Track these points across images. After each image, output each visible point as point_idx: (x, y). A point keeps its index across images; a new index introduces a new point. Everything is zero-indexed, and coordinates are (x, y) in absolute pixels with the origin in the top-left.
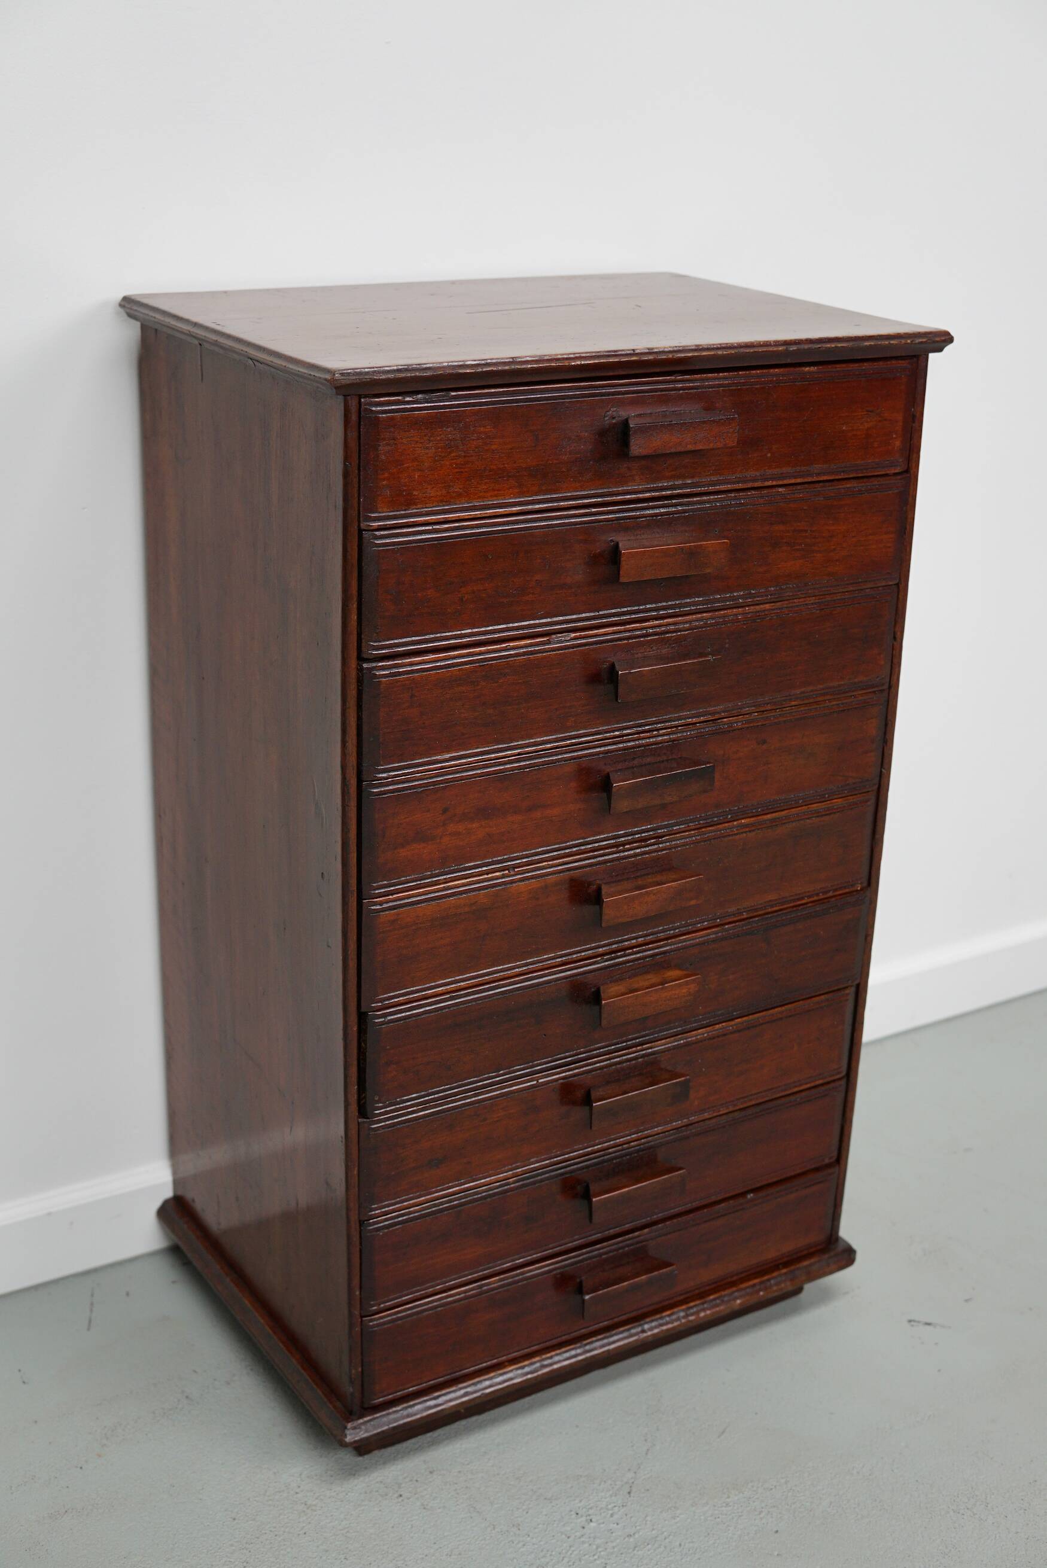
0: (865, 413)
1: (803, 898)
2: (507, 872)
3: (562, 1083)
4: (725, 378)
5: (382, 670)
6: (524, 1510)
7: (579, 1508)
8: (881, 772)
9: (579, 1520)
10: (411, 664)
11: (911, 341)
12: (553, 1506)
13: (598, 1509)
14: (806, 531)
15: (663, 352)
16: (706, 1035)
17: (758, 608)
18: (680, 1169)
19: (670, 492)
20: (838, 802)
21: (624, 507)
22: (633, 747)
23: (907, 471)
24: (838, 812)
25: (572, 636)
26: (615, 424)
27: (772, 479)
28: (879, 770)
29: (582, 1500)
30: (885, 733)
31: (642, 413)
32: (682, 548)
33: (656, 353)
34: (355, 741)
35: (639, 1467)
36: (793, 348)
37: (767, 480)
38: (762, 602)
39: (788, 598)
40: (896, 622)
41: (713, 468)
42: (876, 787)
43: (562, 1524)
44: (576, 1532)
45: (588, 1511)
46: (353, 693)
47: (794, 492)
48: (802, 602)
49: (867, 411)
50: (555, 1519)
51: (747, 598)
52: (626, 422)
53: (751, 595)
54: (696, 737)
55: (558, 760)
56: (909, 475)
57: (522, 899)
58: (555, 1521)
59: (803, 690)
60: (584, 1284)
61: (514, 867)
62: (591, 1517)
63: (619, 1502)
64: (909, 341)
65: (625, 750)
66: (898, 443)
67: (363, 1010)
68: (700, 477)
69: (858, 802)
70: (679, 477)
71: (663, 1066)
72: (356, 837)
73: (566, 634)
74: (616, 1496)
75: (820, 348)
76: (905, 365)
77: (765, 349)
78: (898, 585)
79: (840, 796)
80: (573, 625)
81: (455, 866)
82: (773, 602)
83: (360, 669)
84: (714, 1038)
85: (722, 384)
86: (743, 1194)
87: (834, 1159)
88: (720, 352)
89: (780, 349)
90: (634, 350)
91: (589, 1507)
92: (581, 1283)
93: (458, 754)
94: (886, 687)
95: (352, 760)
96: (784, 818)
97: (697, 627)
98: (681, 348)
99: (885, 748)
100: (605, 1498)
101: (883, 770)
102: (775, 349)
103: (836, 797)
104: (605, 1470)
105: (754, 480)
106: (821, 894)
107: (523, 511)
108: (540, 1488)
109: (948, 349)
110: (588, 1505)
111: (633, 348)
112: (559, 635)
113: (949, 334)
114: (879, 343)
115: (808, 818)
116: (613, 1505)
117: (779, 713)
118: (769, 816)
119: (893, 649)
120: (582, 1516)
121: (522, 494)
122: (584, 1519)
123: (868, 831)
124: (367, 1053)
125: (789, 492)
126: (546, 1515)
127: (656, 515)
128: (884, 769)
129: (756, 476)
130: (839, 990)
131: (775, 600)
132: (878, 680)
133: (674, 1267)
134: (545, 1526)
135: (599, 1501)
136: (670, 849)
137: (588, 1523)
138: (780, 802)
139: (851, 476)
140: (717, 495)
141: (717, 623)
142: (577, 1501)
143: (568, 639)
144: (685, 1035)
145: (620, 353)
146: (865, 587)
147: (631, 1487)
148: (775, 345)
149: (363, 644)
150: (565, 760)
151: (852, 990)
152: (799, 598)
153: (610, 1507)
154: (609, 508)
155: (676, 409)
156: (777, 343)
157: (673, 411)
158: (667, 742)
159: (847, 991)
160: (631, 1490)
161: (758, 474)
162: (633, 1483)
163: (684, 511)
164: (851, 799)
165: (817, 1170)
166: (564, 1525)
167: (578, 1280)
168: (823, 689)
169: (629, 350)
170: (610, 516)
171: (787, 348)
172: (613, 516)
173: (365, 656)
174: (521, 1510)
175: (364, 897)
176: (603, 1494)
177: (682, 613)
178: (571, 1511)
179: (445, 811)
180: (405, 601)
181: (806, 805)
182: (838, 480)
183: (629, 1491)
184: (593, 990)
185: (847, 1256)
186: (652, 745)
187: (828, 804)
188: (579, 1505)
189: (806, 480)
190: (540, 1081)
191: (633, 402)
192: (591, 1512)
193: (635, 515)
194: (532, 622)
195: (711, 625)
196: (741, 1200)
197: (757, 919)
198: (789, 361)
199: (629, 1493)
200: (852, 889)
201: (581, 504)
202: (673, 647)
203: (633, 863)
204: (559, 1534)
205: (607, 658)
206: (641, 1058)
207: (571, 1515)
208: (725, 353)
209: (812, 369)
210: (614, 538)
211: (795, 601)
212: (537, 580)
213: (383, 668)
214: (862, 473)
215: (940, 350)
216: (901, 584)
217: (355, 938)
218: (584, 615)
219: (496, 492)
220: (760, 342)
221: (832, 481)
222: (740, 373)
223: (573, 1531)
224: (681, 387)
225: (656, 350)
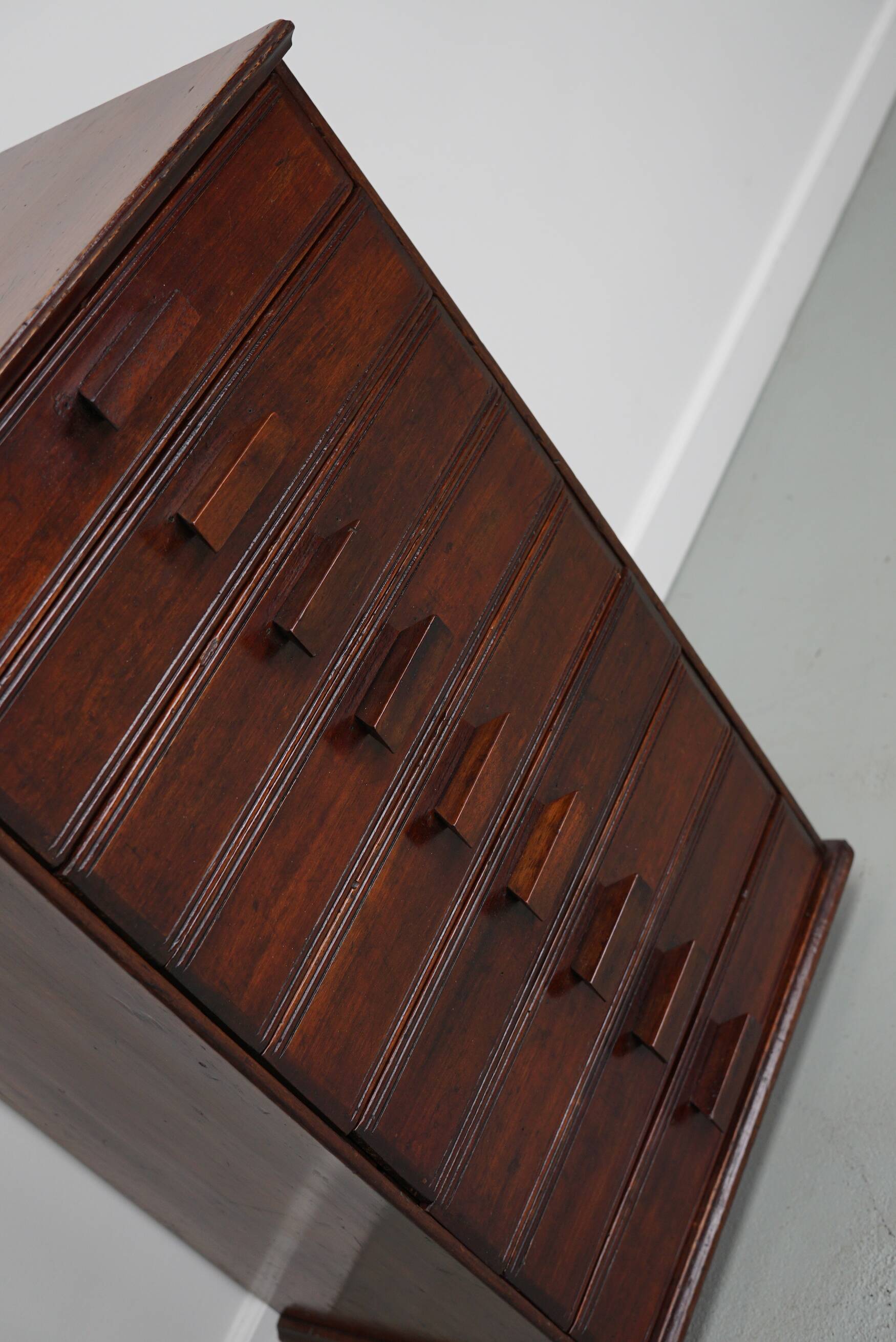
0: (278, 168)
1: (588, 634)
2: (353, 890)
3: (548, 990)
4: (130, 262)
5: (84, 859)
6: (828, 1335)
7: (867, 1287)
8: (555, 465)
9: (879, 1300)
10: (105, 825)
11: (260, 61)
12: (847, 1307)
13: (882, 1273)
14: (323, 328)
15: (54, 297)
16: (614, 823)
17: (345, 440)
18: (690, 943)
19: (179, 419)
20: (548, 526)
21: (152, 476)
22: (354, 672)
23: (356, 185)
24: (554, 536)
25: (217, 640)
26: (72, 410)
27: (254, 312)
28: (554, 467)
29: (861, 1277)
30: (532, 430)
31: (86, 373)
32: (242, 464)
33: (48, 304)
34: (123, 944)
35: (874, 1201)
36: (165, 173)
37: (251, 317)
38: (343, 430)
39: (361, 403)
40: (460, 328)
41: (196, 356)
42: (563, 483)
43: (870, 1318)
44: (888, 1314)
45: (877, 1284)
46: (79, 908)
47: (282, 305)
48: (374, 395)
49: (277, 165)
50: (860, 1318)
51: (328, 441)
52: (81, 399)
53: (329, 435)
54: (395, 604)
55: (306, 754)
56: (360, 188)
57: (386, 895)
58: (862, 1321)
59: (441, 468)
60: (696, 1104)
61: (354, 879)
62: (885, 1287)
63: (891, 1250)
64: (258, 64)
65: (350, 681)
66: (327, 169)
67: (347, 1132)
68: (192, 377)
69: (561, 510)
70: (175, 397)
71: (606, 885)
72: (204, 1016)
73: (211, 642)
74: (883, 1247)
75: (188, 148)
76: (271, 88)
77: (141, 200)
78: (435, 295)
79: (544, 521)
80: (209, 628)
81: (308, 938)
82: (353, 420)
83: (64, 881)
84: (622, 818)
85: (132, 270)
86: (740, 898)
87: (775, 794)
88: (105, 245)
89: (155, 185)
90: (25, 323)
91: (874, 1279)
92: (693, 1105)
93: (221, 849)
94: (500, 392)
95: (137, 961)
96: (519, 588)
97: (312, 512)
98: (66, 277)
99: (542, 443)
100: (878, 1257)
101: (556, 463)
102: (151, 190)
103: (541, 525)
104: (850, 1230)
105: (240, 330)
106: (598, 615)
107: (67, 579)
108: (819, 1300)
109: (295, 37)
110: (872, 1278)
111: (21, 322)
112: (205, 652)
113: (284, 20)
114: (235, 91)
115: (537, 568)
116: (889, 1258)
117: (440, 508)
118: (508, 600)
119: (478, 354)
120: (877, 1294)
121: (52, 566)
122: (881, 1295)
123: (587, 524)
124: (384, 1159)
125: (279, 308)
126: (850, 1322)
127: (186, 453)
128: (557, 461)
129: (237, 324)
130: (674, 670)
131: (352, 417)
132: (489, 393)
133: (749, 1016)
134: (859, 1333)
135: (875, 1265)
136: (459, 717)
137: (889, 1296)
138: (505, 580)
139: (316, 238)
140: (222, 377)
141: (325, 490)
142: (859, 1284)
143: (217, 647)
144: (600, 842)
145: (13, 340)
146: (412, 325)
147: (886, 1226)
148: (148, 186)
149: (44, 855)
150: (311, 747)
151: (683, 661)
152: (369, 394)
153: (889, 1262)
154: (140, 492)
155: (113, 337)
156: (147, 182)
157: (113, 342)
158: (377, 635)
159: (680, 665)
160: (889, 1229)
161: (237, 321)
162: (883, 1221)
163: (207, 423)
164: (554, 515)
165: (772, 816)
166: (872, 1318)
167: (689, 1105)
168: (456, 449)
169: (19, 328)
170: (148, 498)
171: (160, 178)
172: (150, 495)
173: (56, 864)
174: (826, 1337)
175: (260, 1052)
176: (872, 1255)
177: (288, 514)
178: (864, 1298)
179: (256, 905)
180: (44, 778)
181: (526, 559)
182: (308, 255)
183: (888, 1232)
184: (504, 895)
185: (843, 851)
186: (367, 652)
187: (541, 538)
188: (864, 1284)
189: (282, 283)
190: (530, 1009)
191: (70, 371)
192: (880, 1282)
193: (168, 473)
194: (172, 666)
195: (322, 497)
196: (742, 905)
197: (571, 691)
198: (171, 188)
199: (890, 1233)
200: (615, 584)
201: (113, 515)
202: (308, 553)
203: (441, 763)
204: (878, 1331)
205: (265, 623)
206: (585, 898)
207: (868, 1301)
208: (110, 240)
209: (197, 174)
210: (170, 514)
211: (368, 399)
212: (140, 626)
213: (83, 857)
214: (322, 227)
215: (289, 45)
216: (436, 291)
217: (286, 1091)
218: (209, 610)
219: (27, 590)
220: (130, 197)
221: (304, 260)
222: (138, 243)
223: (885, 1316)
224: (98, 312)
225: (45, 302)
